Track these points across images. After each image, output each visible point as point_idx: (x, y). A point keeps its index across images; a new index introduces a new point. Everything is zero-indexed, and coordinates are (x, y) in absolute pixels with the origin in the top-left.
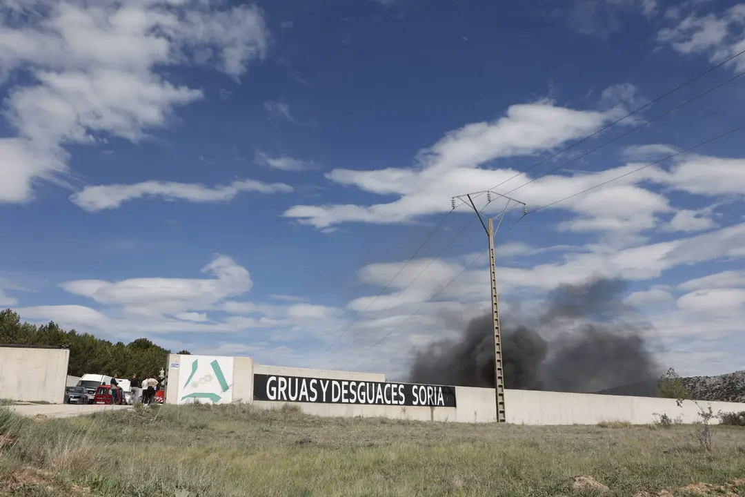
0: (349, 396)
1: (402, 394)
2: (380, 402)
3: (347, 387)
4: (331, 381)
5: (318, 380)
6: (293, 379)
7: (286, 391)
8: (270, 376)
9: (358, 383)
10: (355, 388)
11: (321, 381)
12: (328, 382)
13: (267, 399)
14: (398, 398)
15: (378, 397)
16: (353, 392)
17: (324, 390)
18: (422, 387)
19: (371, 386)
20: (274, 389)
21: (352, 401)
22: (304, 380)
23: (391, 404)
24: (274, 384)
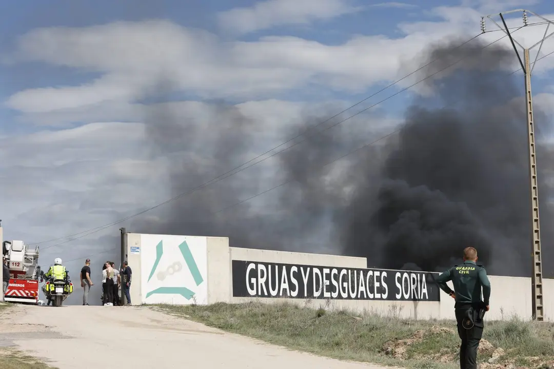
0: (331, 288)
1: (385, 285)
2: (362, 298)
3: (328, 277)
4: (312, 267)
5: (298, 266)
6: (273, 265)
7: (267, 283)
8: (249, 263)
9: (340, 270)
10: (336, 277)
11: (302, 268)
12: (309, 269)
13: (247, 295)
14: (381, 290)
15: (362, 289)
16: (334, 283)
17: (305, 281)
18: (406, 275)
19: (353, 274)
20: (253, 280)
21: (335, 295)
22: (284, 267)
23: (374, 299)
24: (254, 273)
